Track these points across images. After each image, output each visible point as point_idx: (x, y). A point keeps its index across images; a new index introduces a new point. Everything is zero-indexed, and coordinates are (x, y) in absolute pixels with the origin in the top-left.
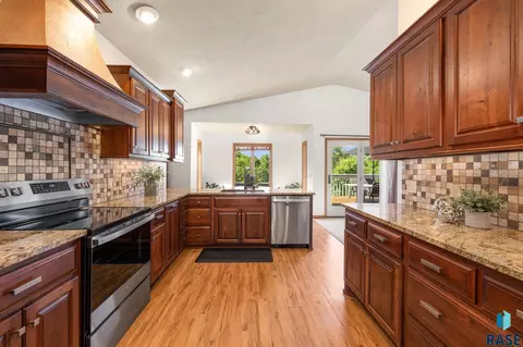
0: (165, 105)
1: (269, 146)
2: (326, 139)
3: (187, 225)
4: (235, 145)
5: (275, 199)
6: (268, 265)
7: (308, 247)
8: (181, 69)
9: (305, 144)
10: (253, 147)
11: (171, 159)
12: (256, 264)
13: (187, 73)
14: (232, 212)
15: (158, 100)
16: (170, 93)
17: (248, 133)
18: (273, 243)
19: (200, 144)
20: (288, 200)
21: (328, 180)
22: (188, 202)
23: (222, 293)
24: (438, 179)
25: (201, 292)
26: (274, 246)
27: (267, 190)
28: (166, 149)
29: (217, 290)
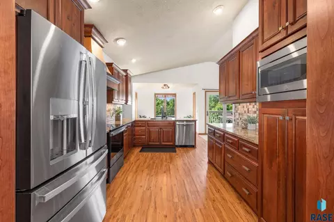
0: (124, 77)
1: (175, 95)
2: (206, 92)
3: (134, 135)
4: (155, 94)
5: (178, 123)
6: (174, 153)
7: (194, 147)
8: (131, 59)
9: (194, 94)
10: (166, 95)
11: (126, 103)
12: (168, 153)
13: (134, 61)
14: (156, 129)
15: (116, 72)
16: (125, 71)
17: (163, 88)
18: (177, 144)
19: (136, 94)
20: (185, 123)
21: (207, 114)
22: (135, 124)
23: (154, 163)
24: (245, 112)
25: (145, 162)
26: (177, 146)
27: (173, 119)
28: (124, 99)
29: (151, 162)
